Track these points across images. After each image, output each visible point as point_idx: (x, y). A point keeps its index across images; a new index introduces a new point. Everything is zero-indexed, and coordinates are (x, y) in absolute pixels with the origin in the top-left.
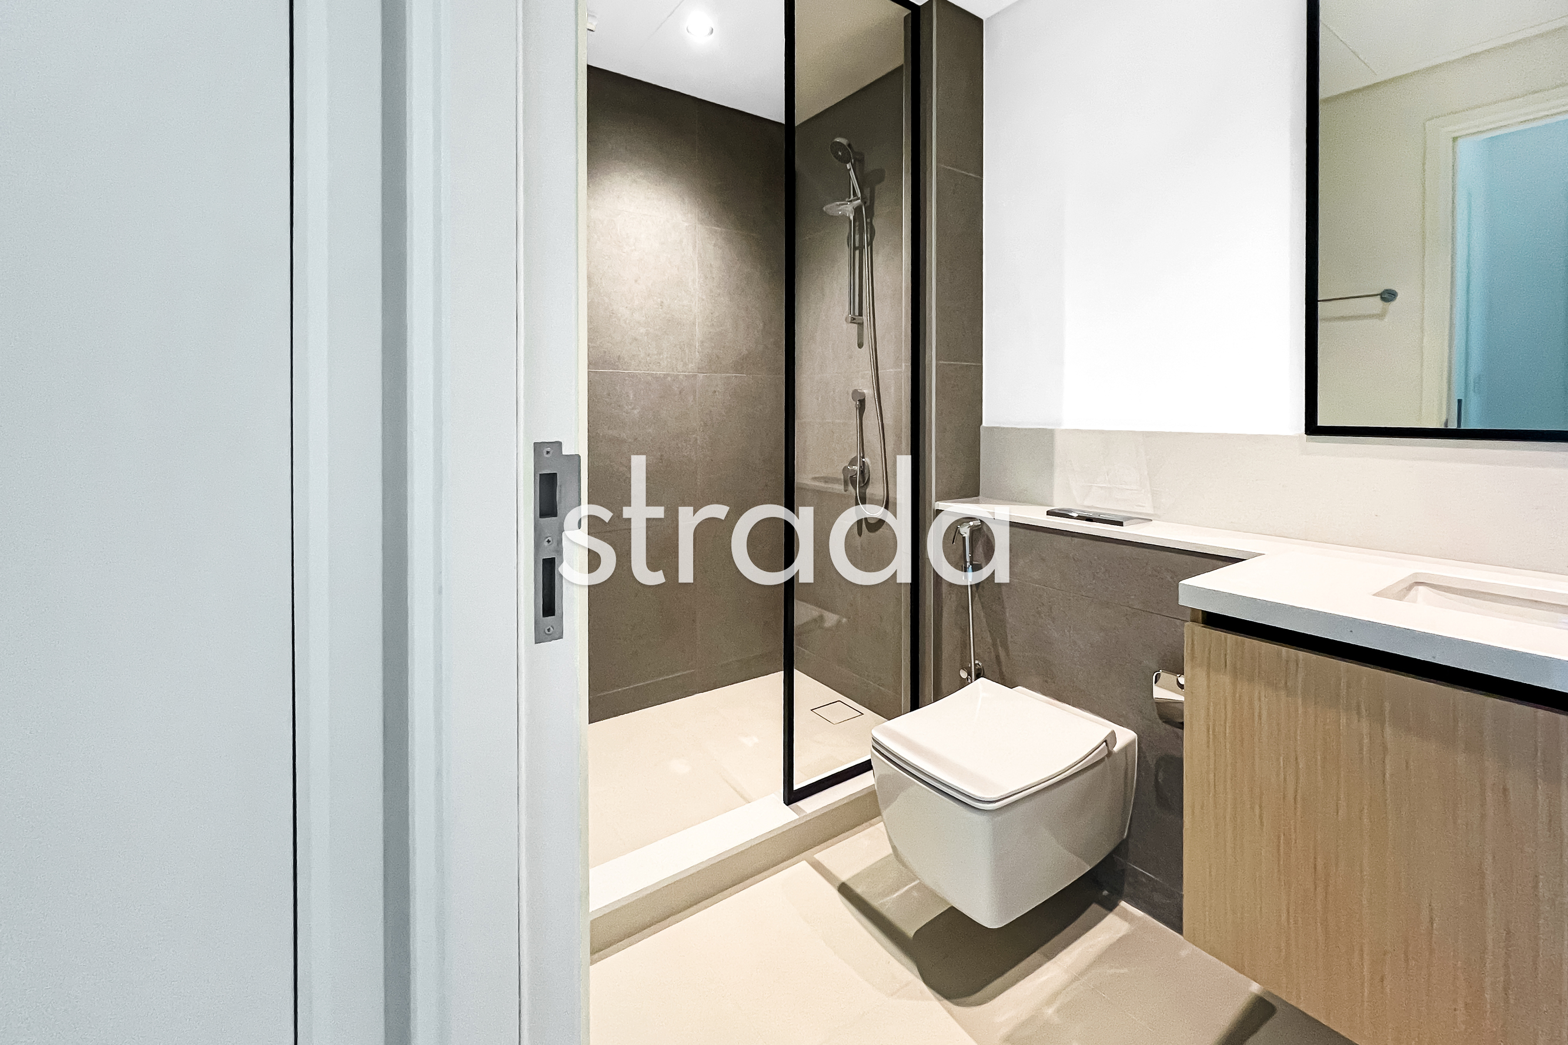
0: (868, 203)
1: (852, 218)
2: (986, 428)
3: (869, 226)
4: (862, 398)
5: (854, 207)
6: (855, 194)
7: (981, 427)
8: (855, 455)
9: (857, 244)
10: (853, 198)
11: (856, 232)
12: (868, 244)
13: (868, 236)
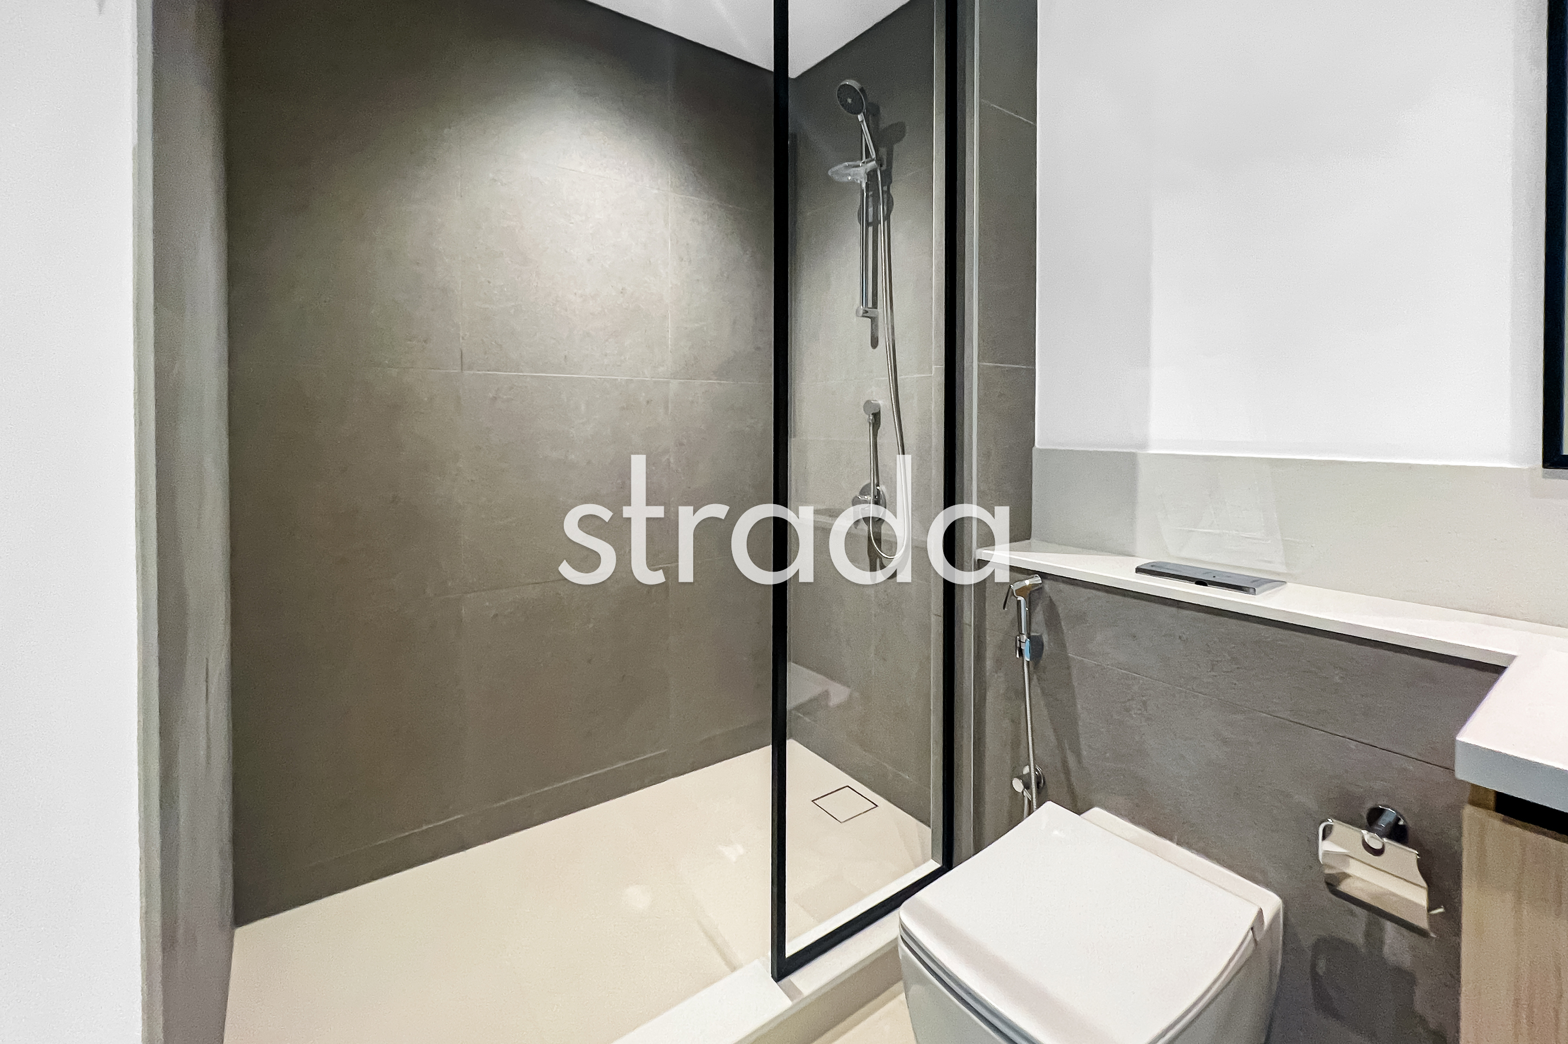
0: (884, 166)
1: (863, 185)
2: (1041, 450)
3: (885, 196)
4: (877, 411)
5: (867, 171)
6: (868, 155)
7: (1034, 450)
8: (867, 482)
9: (871, 218)
10: (864, 160)
11: (869, 204)
12: (884, 218)
13: (885, 207)
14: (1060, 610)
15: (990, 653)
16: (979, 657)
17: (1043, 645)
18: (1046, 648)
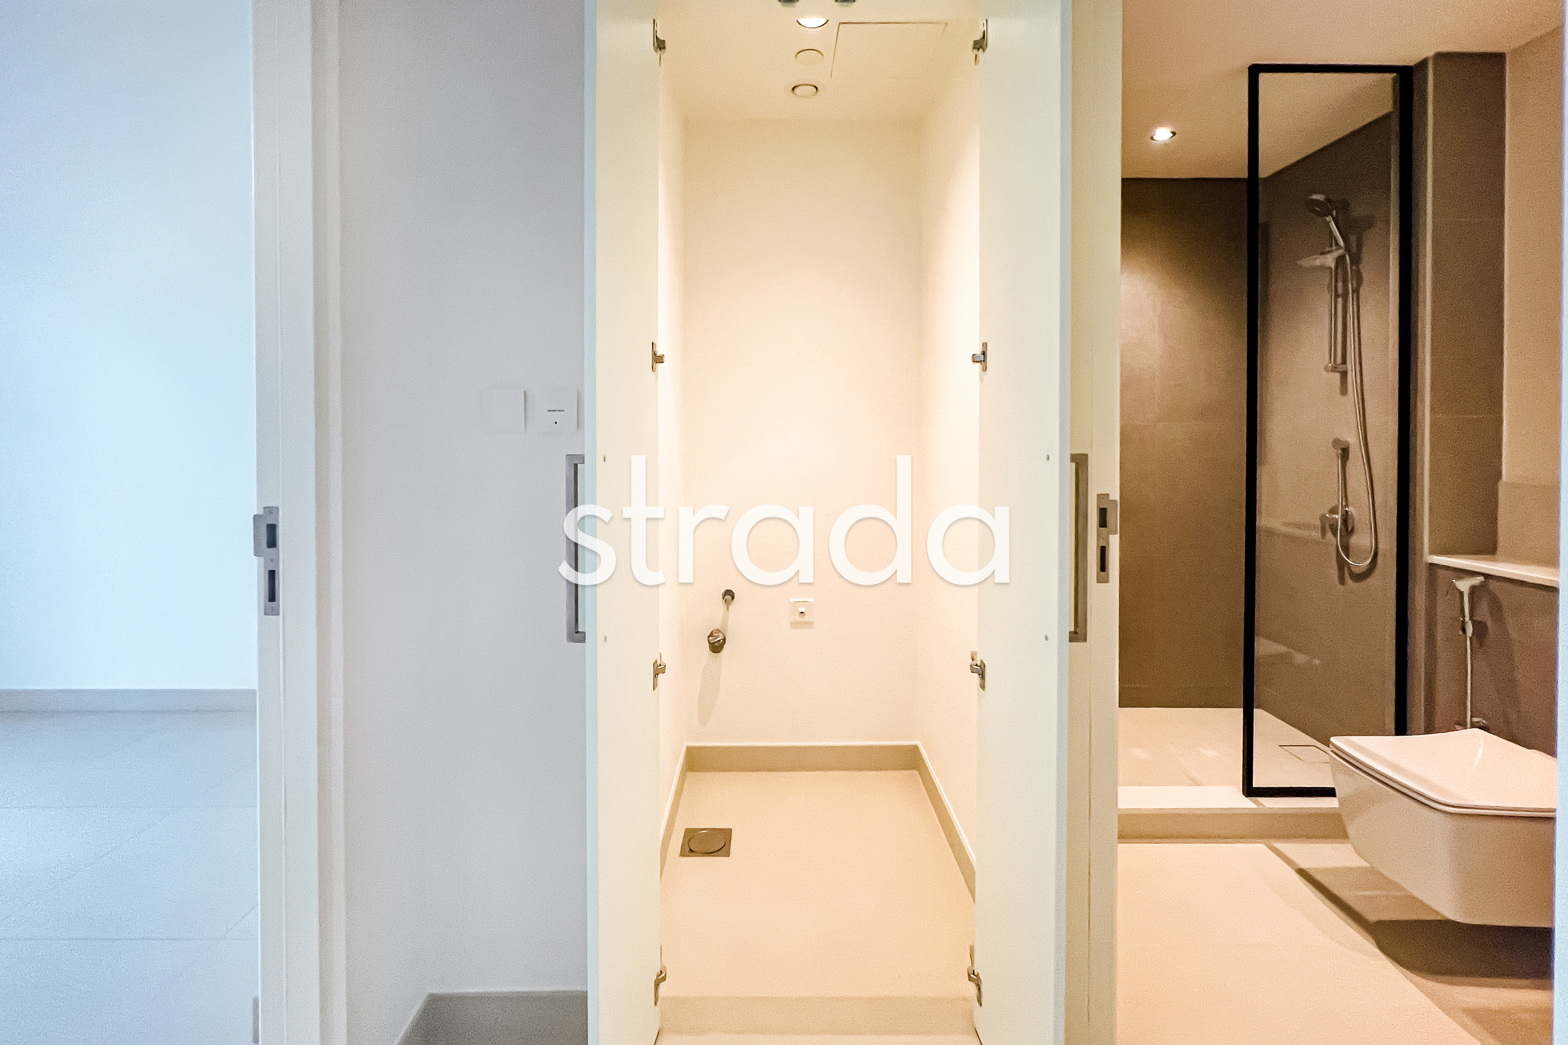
0: (1354, 251)
1: (1333, 266)
2: (1506, 484)
3: (1354, 274)
4: (1346, 447)
5: (1336, 258)
6: (1337, 244)
7: (1500, 482)
8: (1336, 501)
9: (1340, 291)
10: (1334, 248)
11: (1339, 280)
12: (1353, 292)
13: (1354, 283)
14: (1502, 598)
15: (1440, 632)
17: (1487, 629)
18: (1489, 622)
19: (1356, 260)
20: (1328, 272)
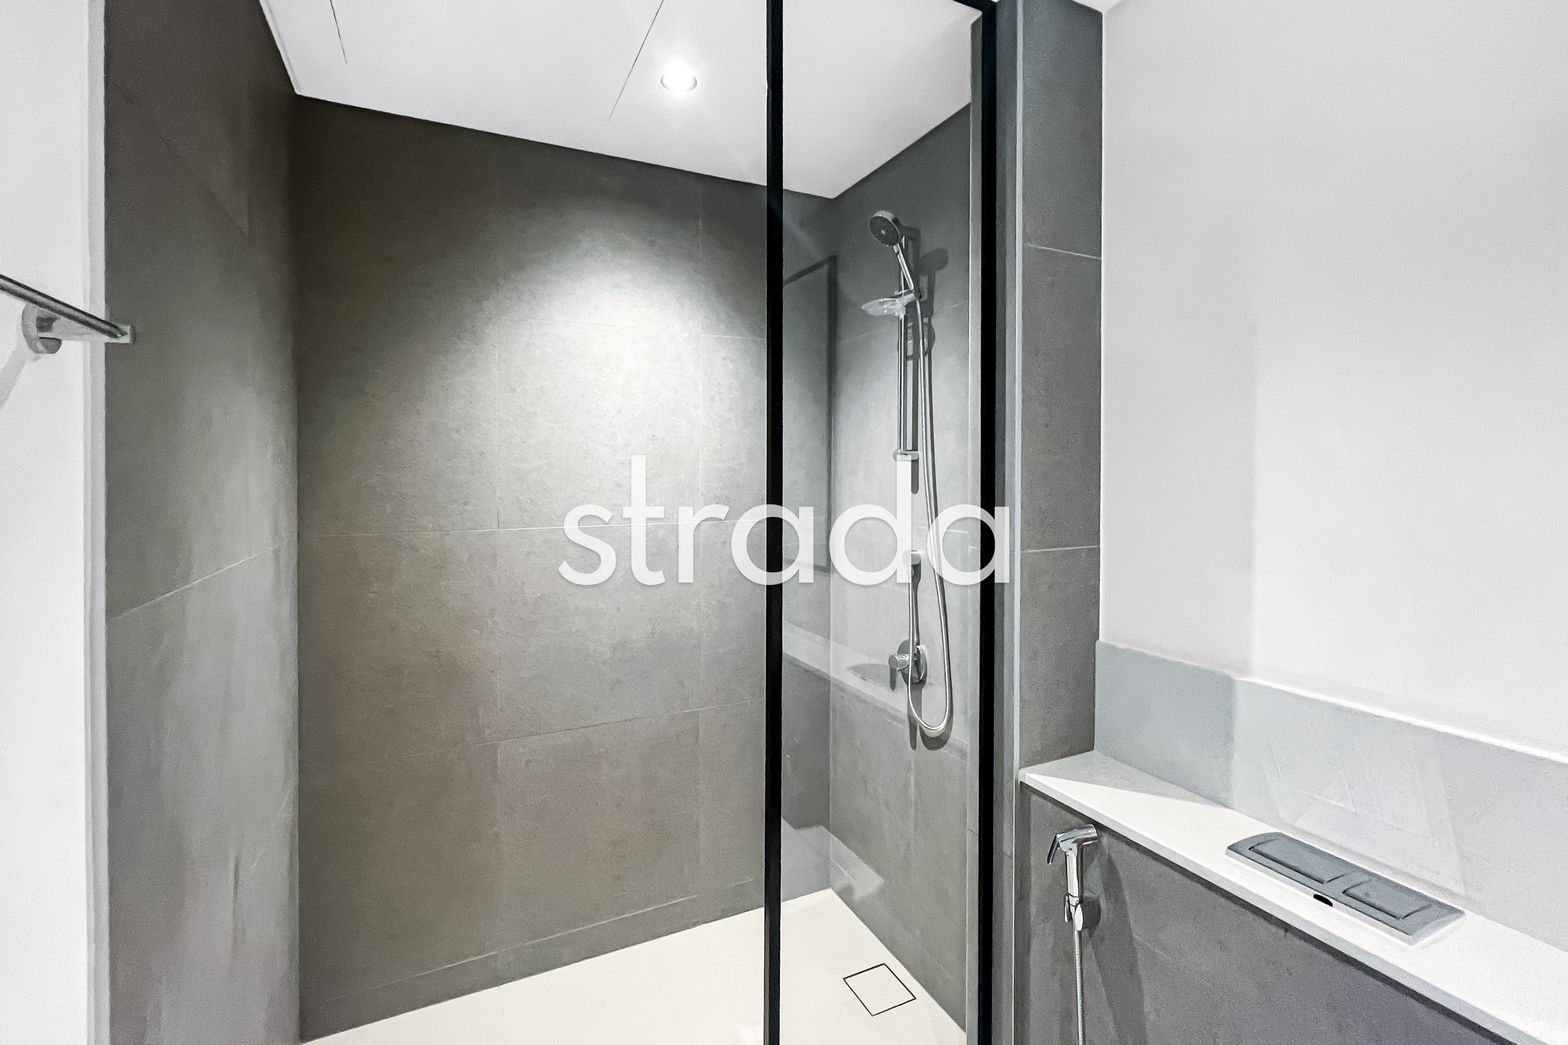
0: (925, 298)
1: (902, 317)
2: (1106, 646)
3: (926, 328)
4: (917, 563)
5: (905, 304)
6: (906, 287)
7: (1097, 642)
8: (906, 638)
9: (910, 352)
10: (903, 291)
11: (909, 338)
12: (924, 355)
13: (925, 340)
14: (1122, 874)
15: (1035, 893)
16: (1022, 896)
17: (1100, 910)
18: (1104, 915)
19: (928, 310)
20: (897, 325)
